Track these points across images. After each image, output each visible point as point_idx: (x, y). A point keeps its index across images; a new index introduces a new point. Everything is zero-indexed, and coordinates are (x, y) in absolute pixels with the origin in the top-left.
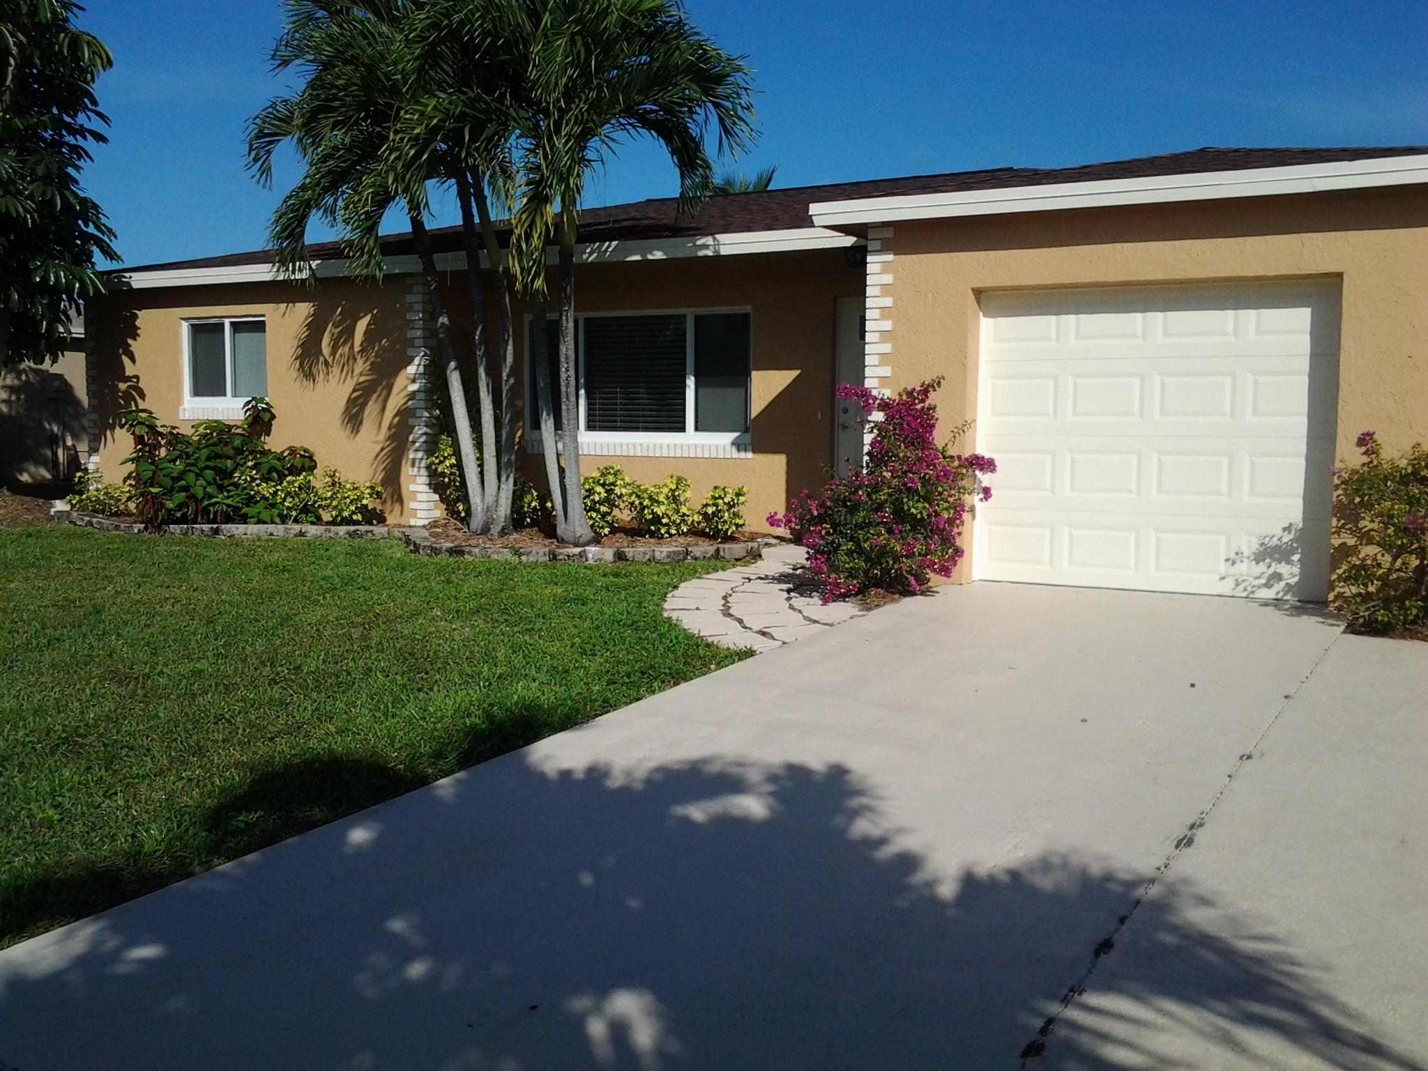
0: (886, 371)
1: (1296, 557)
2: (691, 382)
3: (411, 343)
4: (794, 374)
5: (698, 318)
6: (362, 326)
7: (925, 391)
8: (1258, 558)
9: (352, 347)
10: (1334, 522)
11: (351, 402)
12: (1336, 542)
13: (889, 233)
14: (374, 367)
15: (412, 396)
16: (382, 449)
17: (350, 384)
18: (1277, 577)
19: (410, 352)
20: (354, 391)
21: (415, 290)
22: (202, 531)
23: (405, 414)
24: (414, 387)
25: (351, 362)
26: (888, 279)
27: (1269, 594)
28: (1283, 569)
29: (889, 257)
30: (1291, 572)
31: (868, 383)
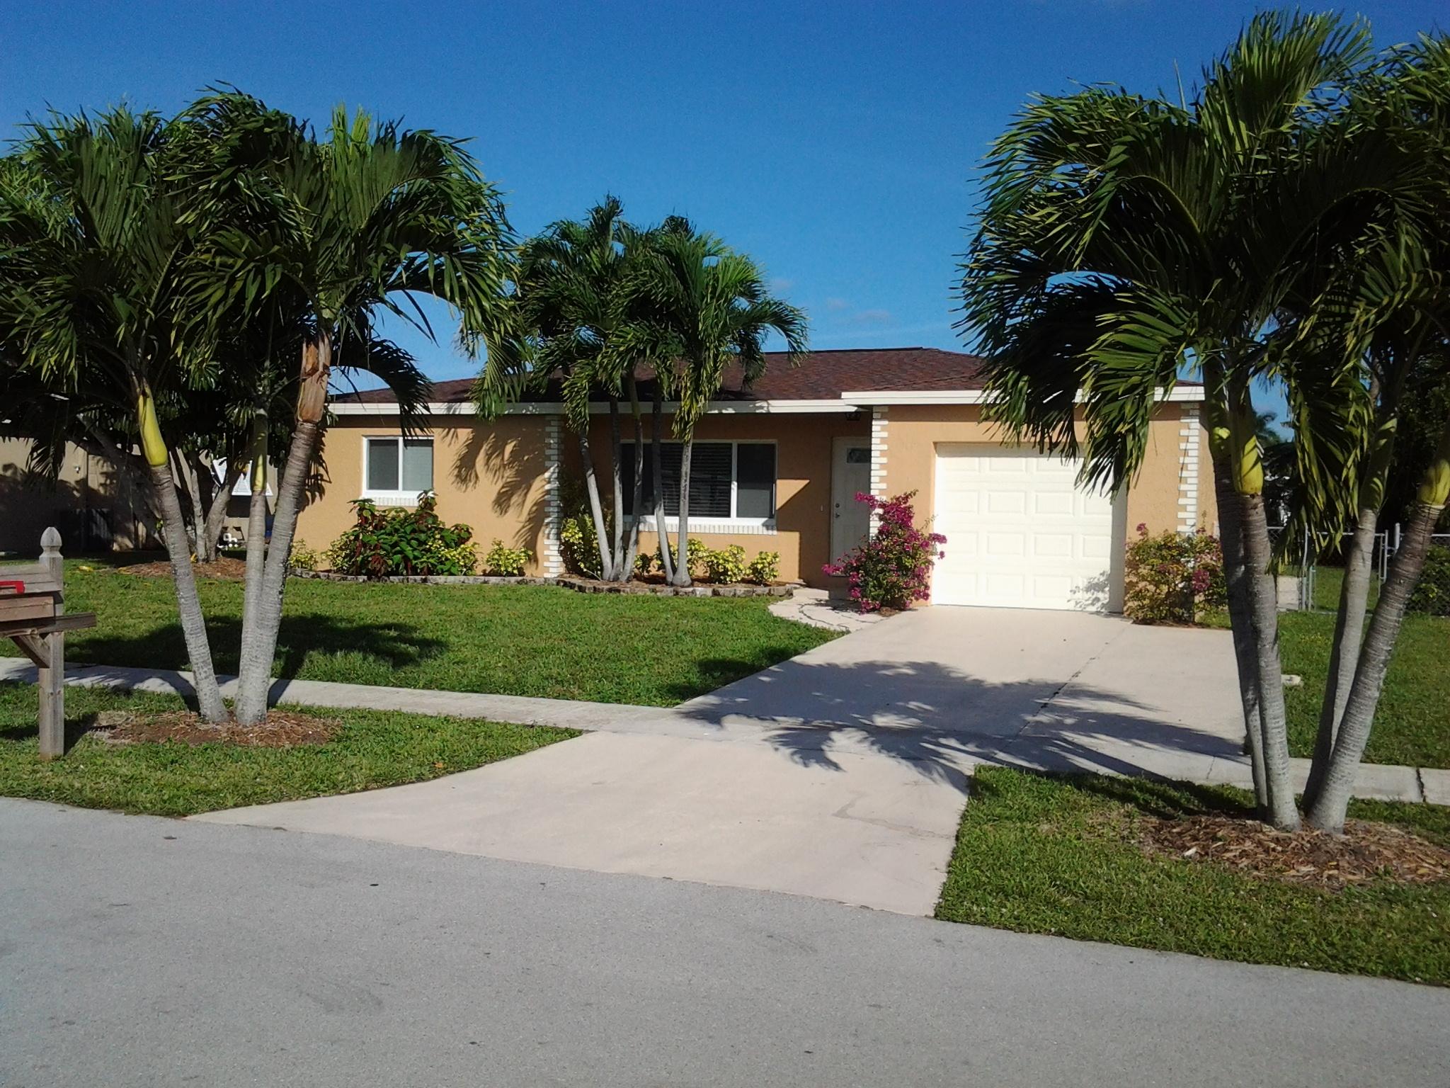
0: (884, 486)
1: (1107, 589)
2: (734, 486)
3: (548, 458)
4: (804, 483)
5: (739, 446)
6: (509, 448)
7: (906, 498)
8: (1088, 589)
9: (503, 459)
10: (1126, 570)
11: (500, 495)
12: (1127, 580)
13: (886, 410)
14: (518, 473)
15: (548, 492)
16: (524, 527)
17: (500, 484)
18: (1097, 599)
19: (547, 464)
20: (503, 487)
21: (553, 423)
22: (415, 580)
23: (541, 505)
24: (547, 487)
25: (502, 469)
26: (885, 434)
27: (1094, 609)
28: (1100, 595)
29: (886, 423)
30: (1104, 597)
31: (873, 493)
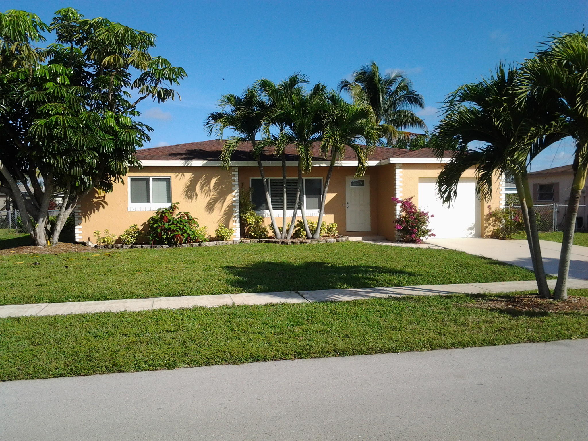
0: (401, 194)
1: (474, 229)
2: (305, 196)
3: (234, 186)
4: (336, 194)
5: (306, 180)
6: (213, 181)
7: (410, 199)
8: (468, 230)
9: (210, 187)
10: (485, 222)
11: (209, 204)
12: (485, 225)
14: (218, 193)
15: (235, 201)
16: (222, 217)
17: (208, 198)
18: (471, 233)
19: (233, 188)
20: (210, 200)
21: (235, 170)
23: (231, 207)
24: (234, 199)
25: (209, 192)
26: (401, 175)
27: (470, 236)
28: (472, 231)
29: (401, 170)
30: (473, 232)
31: (397, 197)
